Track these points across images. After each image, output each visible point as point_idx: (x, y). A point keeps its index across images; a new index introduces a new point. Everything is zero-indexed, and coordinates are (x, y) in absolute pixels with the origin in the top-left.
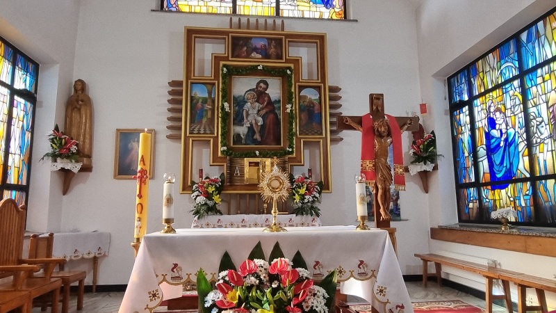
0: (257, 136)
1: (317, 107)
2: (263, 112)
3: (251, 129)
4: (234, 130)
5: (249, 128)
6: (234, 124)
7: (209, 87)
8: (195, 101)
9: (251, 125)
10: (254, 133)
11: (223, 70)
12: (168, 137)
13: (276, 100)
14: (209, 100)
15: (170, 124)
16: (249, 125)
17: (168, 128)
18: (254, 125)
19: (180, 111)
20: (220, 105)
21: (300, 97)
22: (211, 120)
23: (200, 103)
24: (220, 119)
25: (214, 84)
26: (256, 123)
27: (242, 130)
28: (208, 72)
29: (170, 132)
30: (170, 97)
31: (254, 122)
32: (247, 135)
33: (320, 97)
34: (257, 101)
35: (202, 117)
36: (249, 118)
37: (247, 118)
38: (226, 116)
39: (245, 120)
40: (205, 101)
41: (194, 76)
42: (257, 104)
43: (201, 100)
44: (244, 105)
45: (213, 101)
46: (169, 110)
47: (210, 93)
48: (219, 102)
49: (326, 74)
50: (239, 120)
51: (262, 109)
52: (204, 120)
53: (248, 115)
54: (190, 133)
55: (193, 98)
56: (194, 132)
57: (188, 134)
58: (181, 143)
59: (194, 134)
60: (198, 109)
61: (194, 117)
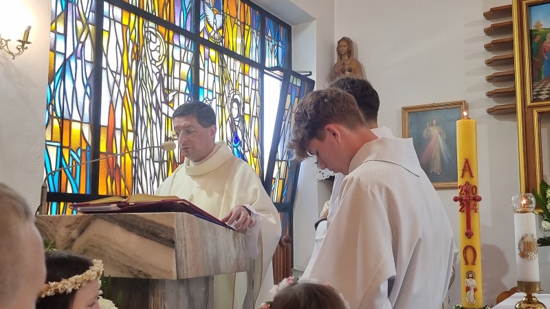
8: (536, 40)
12: (490, 111)
15: (492, 87)
17: (490, 95)
19: (510, 61)
23: (548, 40)
29: (493, 103)
30: (490, 40)
43: (549, 35)
46: (489, 63)
54: (533, 101)
55: (534, 33)
56: (540, 97)
57: (529, 103)
58: (516, 120)
59: (540, 100)
60: (545, 52)
61: (539, 70)
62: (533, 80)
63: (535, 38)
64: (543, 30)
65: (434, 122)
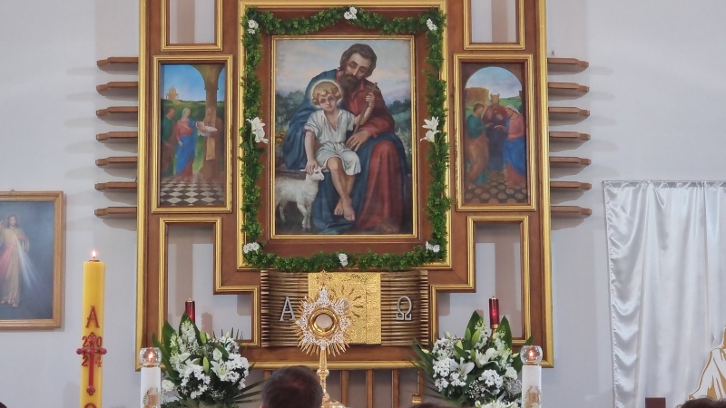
0: (345, 209)
1: (514, 122)
2: (360, 138)
3: (326, 186)
4: (278, 191)
5: (320, 183)
6: (278, 174)
7: (210, 71)
8: (169, 116)
9: (328, 174)
10: (335, 198)
11: (246, 26)
12: (101, 213)
13: (397, 104)
14: (208, 110)
16: (321, 177)
17: (101, 189)
18: (335, 176)
20: (240, 124)
21: (464, 93)
22: (217, 166)
23: (185, 118)
24: (240, 164)
25: (223, 64)
26: (342, 171)
27: (301, 191)
28: (207, 32)
29: (105, 202)
31: (334, 166)
32: (316, 206)
33: (524, 94)
34: (345, 106)
35: (191, 158)
36: (322, 157)
37: (315, 156)
38: (255, 154)
39: (310, 162)
40: (198, 112)
41: (168, 44)
42: (343, 115)
43: (186, 112)
44: (307, 117)
45: (221, 114)
46: (103, 139)
47: (211, 89)
48: (237, 114)
49: (542, 26)
50: (293, 164)
51: (358, 128)
52: (197, 167)
53: (317, 146)
54: (161, 205)
55: (166, 105)
56: (170, 200)
57: (154, 208)
58: (136, 228)
59: (169, 205)
60: (179, 135)
61: (170, 160)
62: (162, 175)
63: (168, 111)
64: (179, 103)
65: (13, 220)
